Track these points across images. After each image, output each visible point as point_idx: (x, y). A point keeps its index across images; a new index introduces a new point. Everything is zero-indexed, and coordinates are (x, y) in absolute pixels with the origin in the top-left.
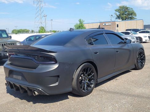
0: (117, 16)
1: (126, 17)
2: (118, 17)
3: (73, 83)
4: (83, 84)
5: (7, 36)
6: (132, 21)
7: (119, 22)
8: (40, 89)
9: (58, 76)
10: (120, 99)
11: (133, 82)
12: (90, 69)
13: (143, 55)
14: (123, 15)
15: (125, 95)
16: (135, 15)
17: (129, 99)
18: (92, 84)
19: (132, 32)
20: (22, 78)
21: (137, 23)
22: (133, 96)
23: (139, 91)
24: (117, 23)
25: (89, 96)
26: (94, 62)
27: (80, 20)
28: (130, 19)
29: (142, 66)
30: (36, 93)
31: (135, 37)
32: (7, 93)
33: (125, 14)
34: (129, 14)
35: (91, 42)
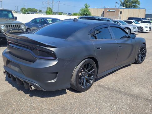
0: (121, 3)
1: (130, 5)
2: (123, 4)
3: (72, 79)
4: (82, 80)
5: (12, 17)
6: (135, 9)
7: (123, 9)
8: (37, 85)
9: (57, 73)
10: (118, 99)
11: (132, 79)
12: (91, 65)
13: (145, 50)
14: (127, 2)
15: (123, 93)
16: (139, 4)
17: (127, 99)
18: (91, 80)
19: (135, 22)
20: (19, 70)
21: (139, 12)
22: (132, 95)
23: (137, 90)
24: (120, 10)
25: (87, 91)
26: (96, 58)
27: (86, 4)
28: (134, 8)
29: (142, 61)
30: (33, 88)
31: (137, 27)
32: (6, 80)
33: (130, 2)
34: (133, 2)
35: (94, 34)
